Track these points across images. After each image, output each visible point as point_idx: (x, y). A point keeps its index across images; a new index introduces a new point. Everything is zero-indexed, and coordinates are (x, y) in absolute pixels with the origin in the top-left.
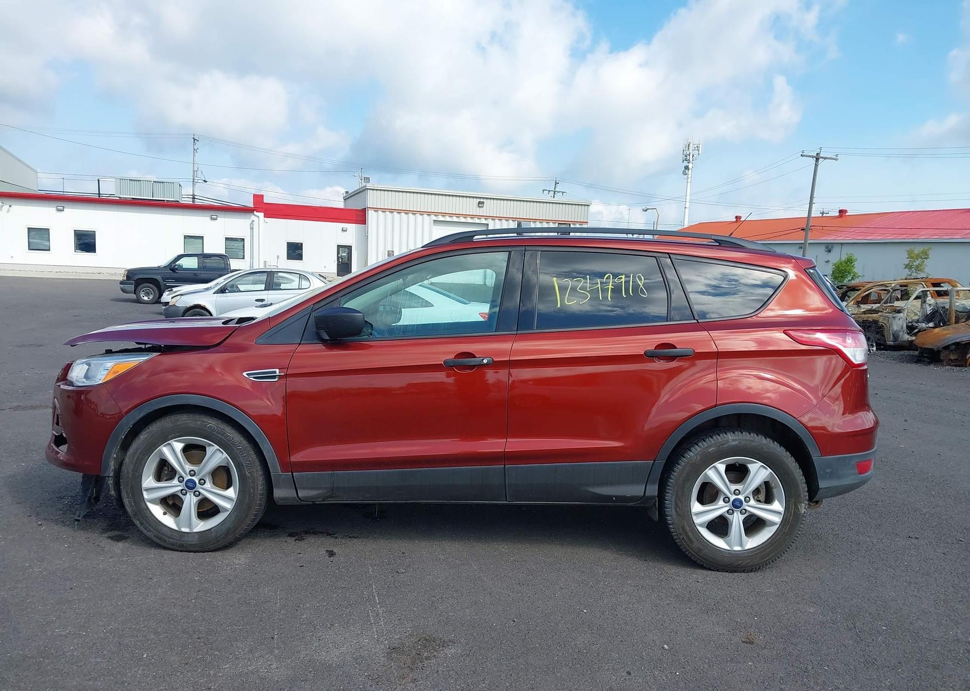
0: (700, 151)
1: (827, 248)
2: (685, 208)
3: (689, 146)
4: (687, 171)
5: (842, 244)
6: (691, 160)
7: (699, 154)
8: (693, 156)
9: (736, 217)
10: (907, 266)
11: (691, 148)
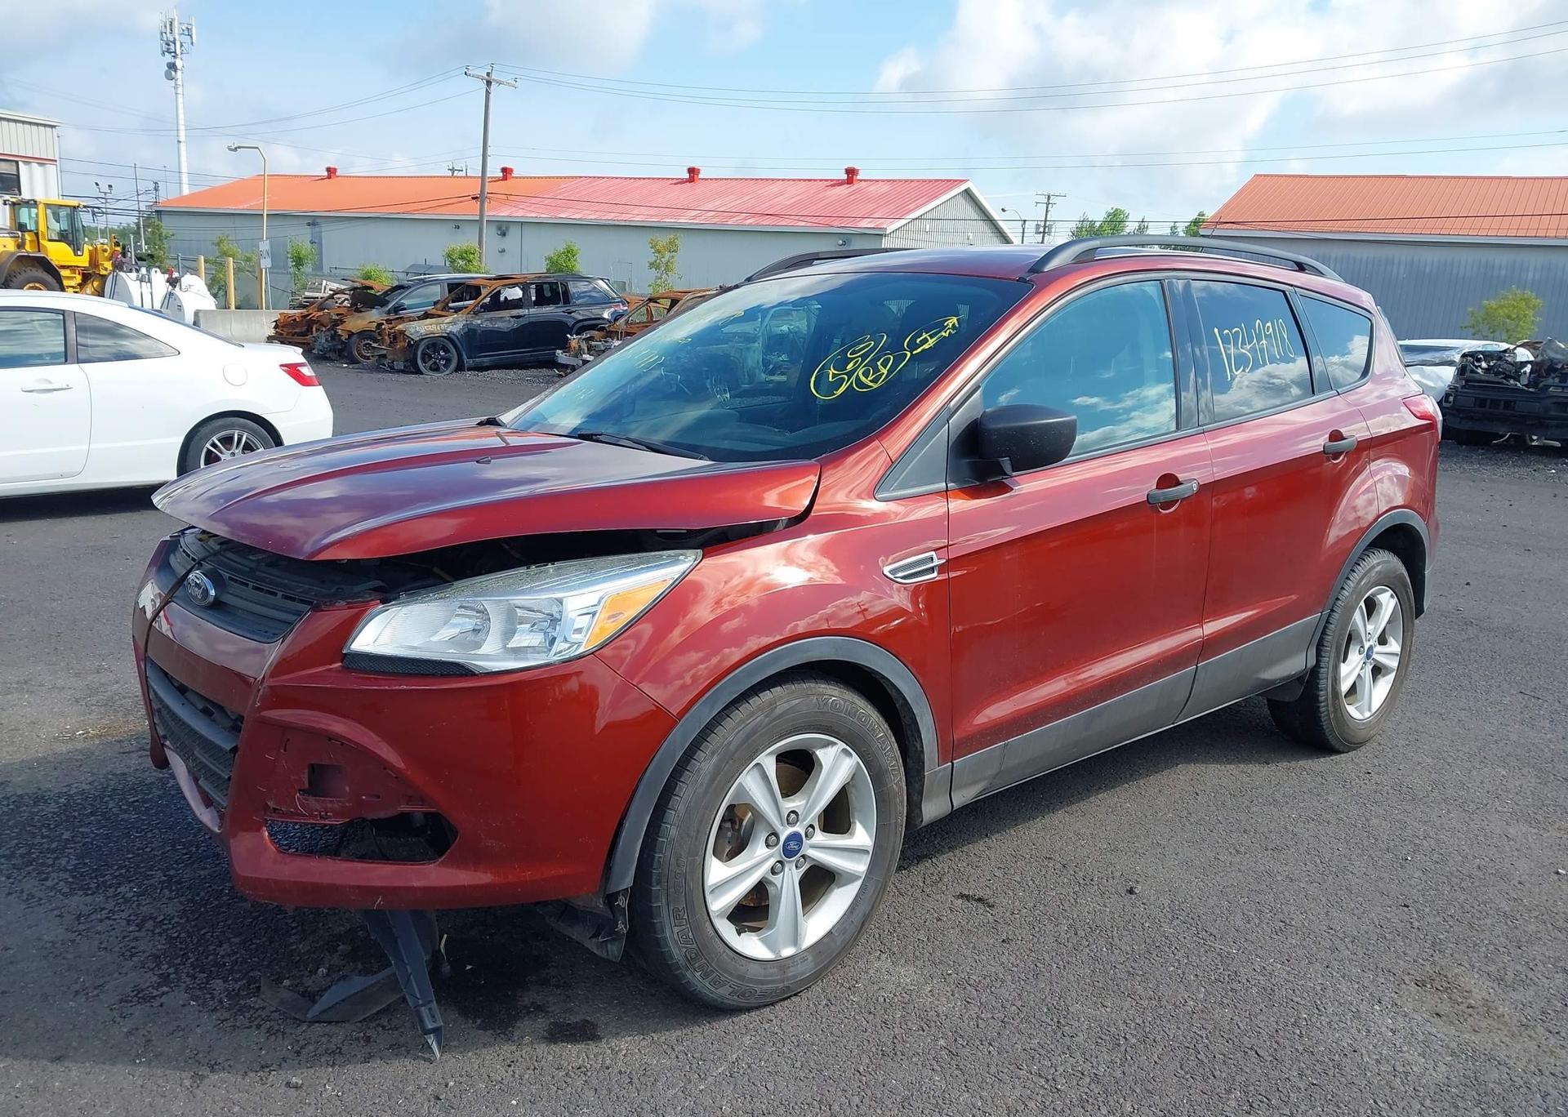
0: (194, 36)
1: (499, 228)
2: (179, 142)
3: (171, 25)
4: (173, 73)
5: (522, 223)
6: (178, 52)
7: (192, 43)
8: (182, 46)
9: (328, 170)
10: (652, 265)
11: (176, 31)
